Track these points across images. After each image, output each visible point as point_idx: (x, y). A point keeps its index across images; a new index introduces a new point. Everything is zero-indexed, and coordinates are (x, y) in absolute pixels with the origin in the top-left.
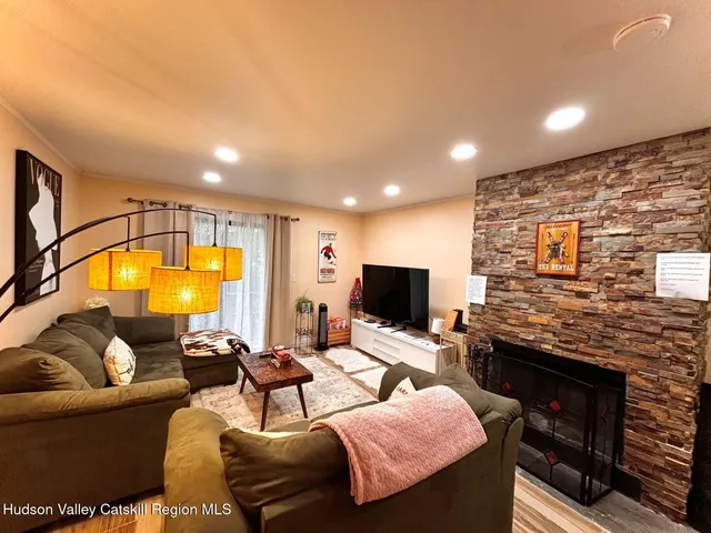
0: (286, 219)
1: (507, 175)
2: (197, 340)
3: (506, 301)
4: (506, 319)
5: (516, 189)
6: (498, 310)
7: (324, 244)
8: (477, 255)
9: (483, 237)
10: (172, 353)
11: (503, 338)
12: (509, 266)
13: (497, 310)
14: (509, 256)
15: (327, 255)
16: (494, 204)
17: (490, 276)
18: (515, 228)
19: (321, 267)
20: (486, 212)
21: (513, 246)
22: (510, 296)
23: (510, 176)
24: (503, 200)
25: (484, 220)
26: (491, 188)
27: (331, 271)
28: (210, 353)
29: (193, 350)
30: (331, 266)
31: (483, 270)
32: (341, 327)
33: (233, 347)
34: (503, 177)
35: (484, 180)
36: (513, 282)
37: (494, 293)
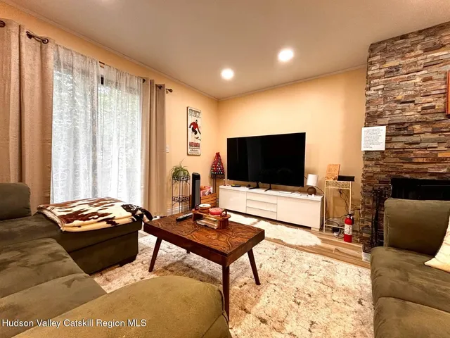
0: (160, 87)
1: (407, 35)
2: (75, 210)
3: (410, 144)
4: (411, 159)
5: (419, 46)
6: (401, 153)
7: (191, 120)
8: (372, 109)
9: (380, 92)
10: (32, 233)
11: (407, 176)
12: (412, 113)
13: (399, 152)
14: (412, 105)
15: (194, 130)
16: (393, 63)
17: (389, 124)
18: (418, 80)
19: (190, 141)
20: (383, 70)
21: (416, 96)
22: (415, 138)
23: (411, 36)
24: (403, 58)
25: (380, 78)
26: (388, 48)
27: (197, 145)
28: (104, 225)
29: (77, 222)
30: (197, 141)
31: (380, 121)
32: (210, 193)
33: (134, 213)
34: (404, 37)
35: (380, 43)
36: (417, 127)
37: (394, 139)
